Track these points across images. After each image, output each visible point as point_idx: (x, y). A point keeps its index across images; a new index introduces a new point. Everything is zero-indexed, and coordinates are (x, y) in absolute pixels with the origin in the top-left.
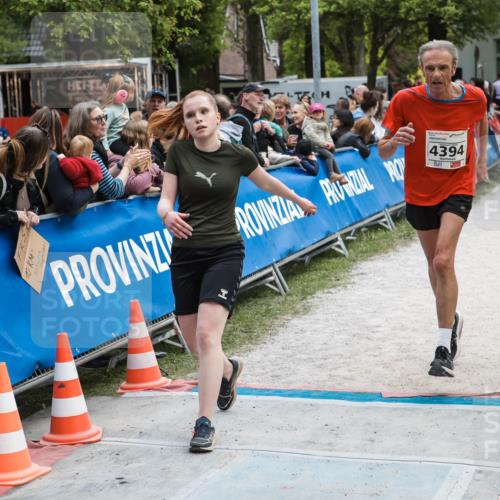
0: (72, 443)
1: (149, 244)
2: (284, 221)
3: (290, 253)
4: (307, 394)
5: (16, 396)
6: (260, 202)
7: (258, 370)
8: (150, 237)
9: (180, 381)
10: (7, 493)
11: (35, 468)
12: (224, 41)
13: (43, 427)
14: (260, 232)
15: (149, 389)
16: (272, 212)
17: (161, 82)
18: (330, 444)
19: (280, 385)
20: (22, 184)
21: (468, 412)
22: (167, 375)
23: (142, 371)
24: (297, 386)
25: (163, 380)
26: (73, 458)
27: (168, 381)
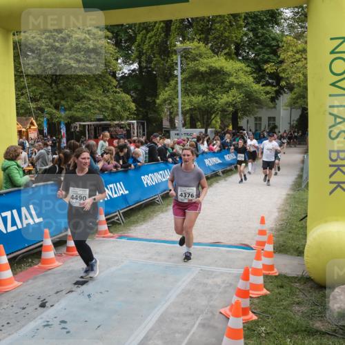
0: (72, 255)
1: (111, 188)
2: (164, 180)
3: (165, 191)
4: (155, 241)
5: (52, 241)
6: (155, 174)
7: (143, 232)
8: (111, 186)
9: (116, 235)
10: (46, 271)
11: (57, 263)
12: (163, 115)
13: (63, 250)
14: (154, 184)
15: (104, 237)
16: (160, 177)
17: (140, 128)
18: (156, 259)
19: (148, 237)
20: (63, 169)
21: (205, 249)
22: (111, 232)
23: (102, 231)
24: (152, 238)
25: (110, 234)
26: (71, 260)
27: (111, 235)
